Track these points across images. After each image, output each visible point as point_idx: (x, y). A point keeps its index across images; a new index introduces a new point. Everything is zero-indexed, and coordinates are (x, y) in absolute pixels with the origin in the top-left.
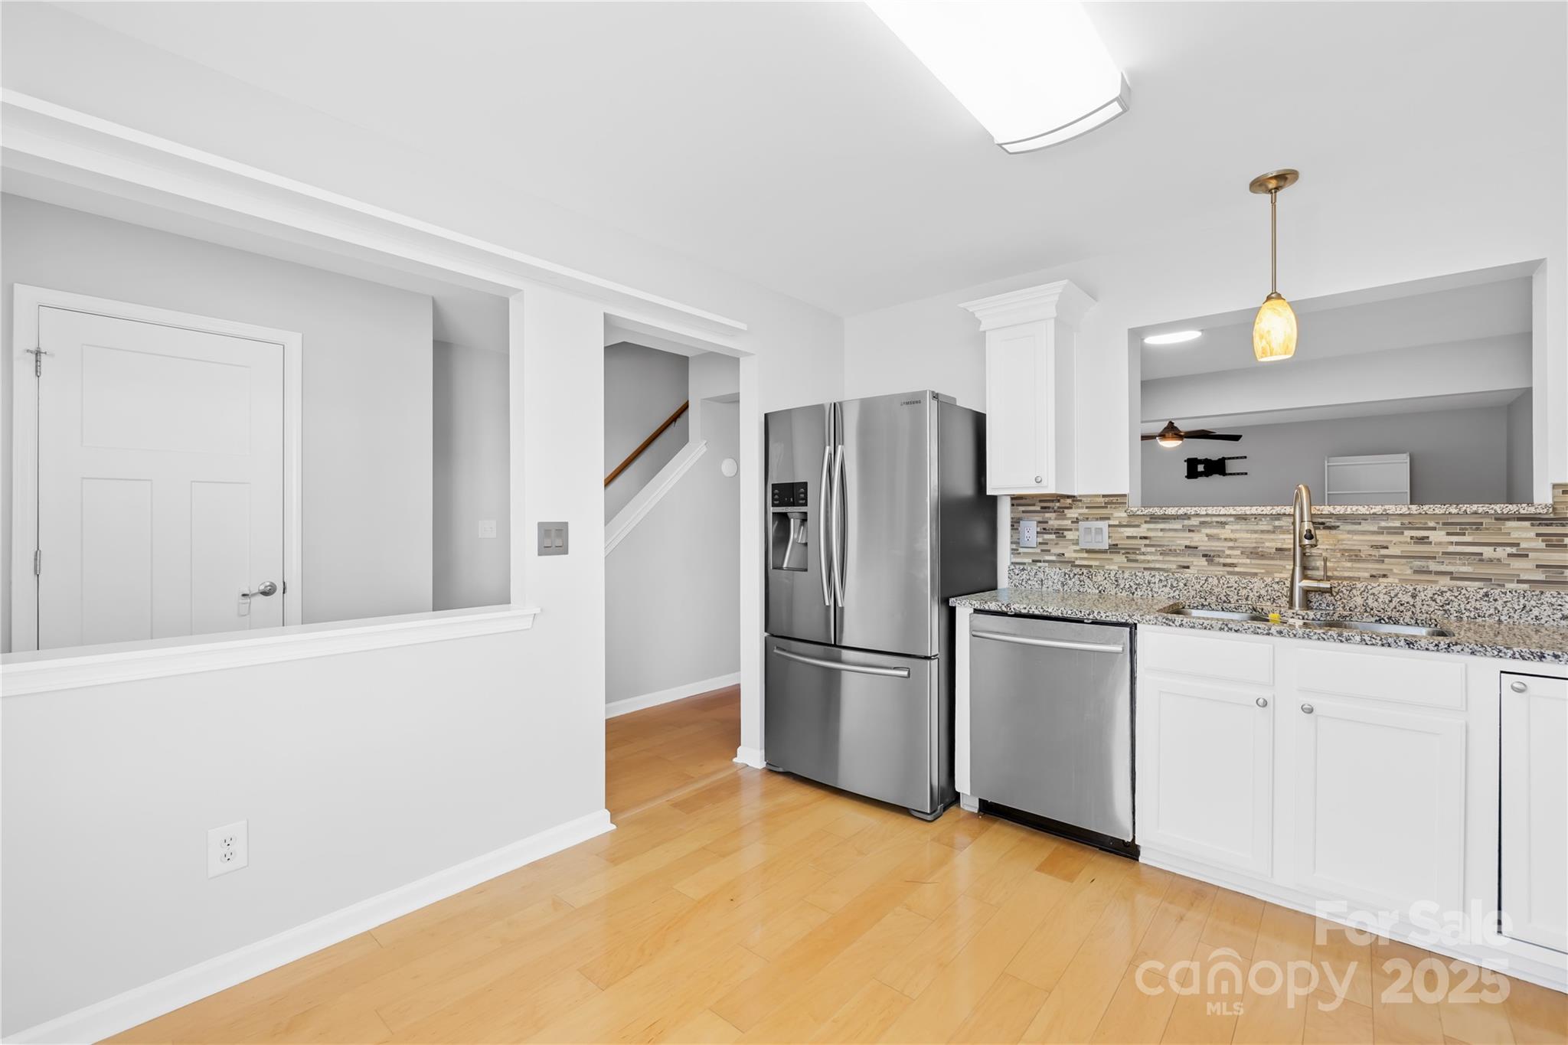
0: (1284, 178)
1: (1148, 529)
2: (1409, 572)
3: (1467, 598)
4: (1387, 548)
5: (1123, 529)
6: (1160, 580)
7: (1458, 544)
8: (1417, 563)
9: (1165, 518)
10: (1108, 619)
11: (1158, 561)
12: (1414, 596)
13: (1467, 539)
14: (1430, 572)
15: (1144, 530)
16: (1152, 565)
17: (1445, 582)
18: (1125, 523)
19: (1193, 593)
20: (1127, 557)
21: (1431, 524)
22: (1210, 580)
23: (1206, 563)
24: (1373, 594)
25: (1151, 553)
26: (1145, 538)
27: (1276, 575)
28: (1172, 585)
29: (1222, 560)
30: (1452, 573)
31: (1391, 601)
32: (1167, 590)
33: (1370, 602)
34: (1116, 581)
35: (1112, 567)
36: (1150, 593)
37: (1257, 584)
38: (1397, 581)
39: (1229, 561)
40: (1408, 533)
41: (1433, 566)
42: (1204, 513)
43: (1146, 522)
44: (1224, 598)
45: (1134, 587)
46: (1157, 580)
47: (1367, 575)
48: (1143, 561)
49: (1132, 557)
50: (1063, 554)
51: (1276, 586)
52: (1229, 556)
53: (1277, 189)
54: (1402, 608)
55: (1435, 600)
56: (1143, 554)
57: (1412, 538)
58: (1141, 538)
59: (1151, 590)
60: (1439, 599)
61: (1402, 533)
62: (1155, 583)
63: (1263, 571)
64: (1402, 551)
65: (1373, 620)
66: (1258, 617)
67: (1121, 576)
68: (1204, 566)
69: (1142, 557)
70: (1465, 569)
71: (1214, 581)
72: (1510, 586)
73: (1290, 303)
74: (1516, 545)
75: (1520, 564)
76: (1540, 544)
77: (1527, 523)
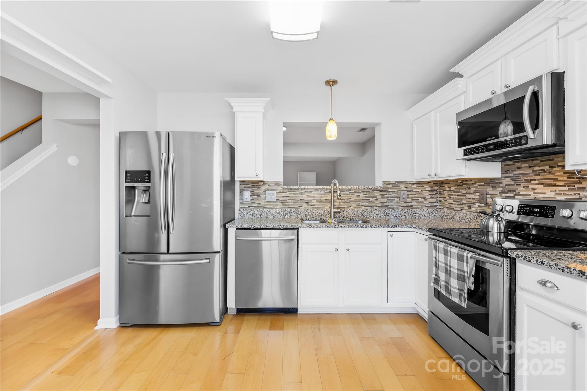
0: (335, 82)
1: (289, 194)
2: (356, 205)
3: (368, 212)
4: (351, 198)
5: (281, 194)
6: (293, 211)
7: (366, 197)
8: (357, 203)
9: (295, 190)
10: (290, 227)
11: (292, 205)
12: (357, 212)
13: (367, 196)
14: (360, 205)
15: (287, 194)
16: (290, 206)
17: (363, 208)
18: (281, 192)
19: (303, 215)
20: (282, 204)
21: (360, 192)
22: (308, 210)
23: (306, 205)
24: (348, 212)
25: (290, 202)
26: (288, 197)
27: (325, 208)
28: (297, 213)
29: (311, 204)
30: (364, 205)
31: (352, 214)
32: (295, 215)
33: (348, 214)
34: (279, 213)
35: (277, 208)
36: (290, 216)
37: (321, 211)
38: (353, 208)
40: (356, 194)
41: (361, 203)
42: (307, 188)
43: (289, 191)
44: (312, 216)
45: (285, 214)
46: (292, 212)
47: (346, 206)
48: (287, 205)
49: (284, 203)
50: (260, 204)
51: (326, 211)
52: (313, 202)
53: (332, 85)
54: (355, 216)
55: (361, 213)
56: (288, 202)
57: (356, 195)
58: (287, 197)
59: (290, 215)
60: (362, 212)
61: (354, 194)
62: (292, 213)
63: (322, 207)
64: (354, 199)
65: (349, 220)
66: (323, 222)
67: (281, 211)
68: (306, 206)
69: (287, 204)
70: (367, 204)
71: (309, 211)
72: (375, 208)
73: (336, 123)
74: (376, 197)
75: (377, 202)
76: (380, 197)
77: (378, 191)
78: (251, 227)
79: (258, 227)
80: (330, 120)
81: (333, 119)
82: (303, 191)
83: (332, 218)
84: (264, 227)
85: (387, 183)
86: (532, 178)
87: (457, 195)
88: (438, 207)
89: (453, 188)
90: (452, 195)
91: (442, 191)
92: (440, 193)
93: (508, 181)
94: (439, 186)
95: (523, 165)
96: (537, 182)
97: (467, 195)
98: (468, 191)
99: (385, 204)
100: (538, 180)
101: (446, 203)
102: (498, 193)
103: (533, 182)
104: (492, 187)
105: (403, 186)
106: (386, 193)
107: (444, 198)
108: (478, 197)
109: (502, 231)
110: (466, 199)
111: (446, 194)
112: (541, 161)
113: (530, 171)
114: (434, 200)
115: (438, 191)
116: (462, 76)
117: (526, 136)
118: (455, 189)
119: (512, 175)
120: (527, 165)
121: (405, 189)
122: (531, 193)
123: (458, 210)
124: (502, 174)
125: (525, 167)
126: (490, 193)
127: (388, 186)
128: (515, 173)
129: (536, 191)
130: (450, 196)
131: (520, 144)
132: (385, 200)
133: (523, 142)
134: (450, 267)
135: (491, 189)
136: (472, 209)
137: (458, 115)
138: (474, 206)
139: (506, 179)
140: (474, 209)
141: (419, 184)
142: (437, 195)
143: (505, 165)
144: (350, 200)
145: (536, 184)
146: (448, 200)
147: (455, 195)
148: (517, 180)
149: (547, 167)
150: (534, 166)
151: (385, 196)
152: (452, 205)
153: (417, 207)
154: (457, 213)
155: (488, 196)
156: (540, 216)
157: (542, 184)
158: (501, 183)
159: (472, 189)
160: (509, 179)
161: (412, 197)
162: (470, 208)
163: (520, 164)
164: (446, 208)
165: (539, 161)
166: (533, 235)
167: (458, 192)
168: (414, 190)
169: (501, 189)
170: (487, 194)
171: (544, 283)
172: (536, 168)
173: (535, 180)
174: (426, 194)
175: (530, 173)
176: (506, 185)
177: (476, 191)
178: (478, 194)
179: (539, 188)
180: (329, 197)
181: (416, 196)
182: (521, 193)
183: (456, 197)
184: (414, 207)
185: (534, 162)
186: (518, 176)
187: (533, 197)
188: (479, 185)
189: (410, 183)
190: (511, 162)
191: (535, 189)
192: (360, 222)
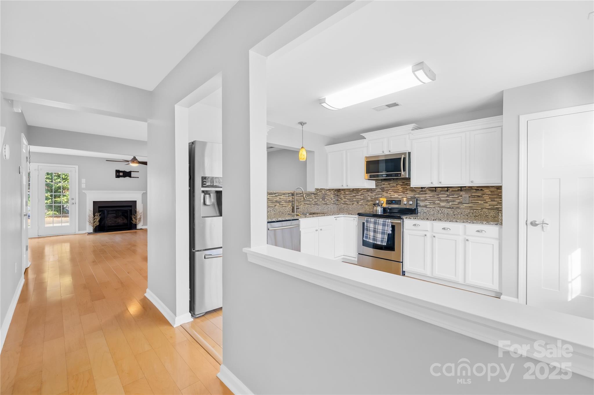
3: (309, 208)
8: (304, 202)
11: (270, 205)
12: (305, 208)
13: (309, 197)
14: (305, 204)
17: (307, 205)
19: (278, 212)
23: (279, 205)
25: (270, 203)
27: (289, 206)
33: (300, 210)
37: (287, 208)
38: (302, 206)
39: (282, 204)
41: (306, 202)
47: (299, 205)
51: (290, 209)
52: (282, 202)
54: (304, 211)
60: (307, 208)
63: (287, 206)
70: (309, 203)
71: (281, 209)
72: (312, 205)
73: (306, 150)
74: (312, 198)
75: (313, 201)
76: (314, 198)
77: (313, 195)
78: (277, 220)
79: (281, 220)
80: (302, 148)
81: (304, 148)
82: (277, 195)
83: (295, 212)
84: (284, 220)
85: (317, 189)
86: (389, 189)
87: (350, 197)
88: (336, 203)
89: (347, 193)
90: (347, 196)
91: (339, 194)
92: (337, 195)
93: (379, 190)
94: (337, 192)
95: (386, 183)
96: (391, 191)
97: (356, 196)
98: (357, 194)
99: (317, 202)
100: (392, 190)
101: (342, 201)
102: (374, 195)
103: (390, 191)
104: (371, 192)
105: (323, 191)
106: (316, 196)
107: (341, 198)
108: (363, 197)
109: (382, 212)
110: (356, 198)
111: (342, 196)
112: (393, 182)
113: (388, 186)
114: (334, 200)
115: (336, 194)
116: (366, 139)
117: (400, 173)
118: (348, 193)
119: (380, 187)
120: (387, 183)
121: (324, 193)
122: (389, 195)
123: (350, 205)
124: (376, 186)
125: (387, 184)
126: (370, 195)
127: (318, 191)
128: (382, 186)
129: (391, 194)
130: (345, 197)
131: (398, 176)
132: (316, 200)
133: (399, 176)
134: (377, 229)
135: (370, 193)
136: (360, 203)
137: (367, 157)
138: (361, 202)
139: (378, 189)
140: (361, 203)
141: (329, 190)
142: (336, 196)
143: (377, 183)
144: (301, 200)
145: (391, 192)
146: (343, 200)
147: (349, 196)
148: (383, 190)
149: (395, 185)
150: (390, 184)
151: (317, 197)
152: (346, 202)
153: (329, 204)
154: (350, 206)
155: (368, 197)
156: (395, 204)
157: (393, 191)
158: (375, 191)
159: (359, 193)
160: (379, 189)
161: (327, 198)
162: (358, 203)
163: (384, 182)
164: (342, 204)
165: (392, 182)
166: (388, 212)
167: (350, 195)
168: (328, 194)
169: (375, 193)
170: (368, 196)
171: (415, 225)
172: (391, 185)
173: (390, 190)
174: (332, 196)
175: (388, 187)
176: (378, 192)
177: (362, 194)
178: (363, 196)
179: (392, 193)
180: (291, 199)
181: (328, 197)
182: (385, 195)
183: (349, 197)
184: (328, 204)
185: (390, 182)
186: (383, 188)
187: (390, 197)
188: (363, 191)
189: (326, 190)
190: (380, 182)
191: (390, 193)
192: (308, 214)
